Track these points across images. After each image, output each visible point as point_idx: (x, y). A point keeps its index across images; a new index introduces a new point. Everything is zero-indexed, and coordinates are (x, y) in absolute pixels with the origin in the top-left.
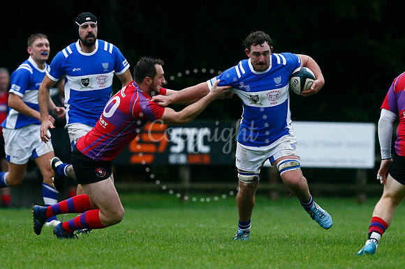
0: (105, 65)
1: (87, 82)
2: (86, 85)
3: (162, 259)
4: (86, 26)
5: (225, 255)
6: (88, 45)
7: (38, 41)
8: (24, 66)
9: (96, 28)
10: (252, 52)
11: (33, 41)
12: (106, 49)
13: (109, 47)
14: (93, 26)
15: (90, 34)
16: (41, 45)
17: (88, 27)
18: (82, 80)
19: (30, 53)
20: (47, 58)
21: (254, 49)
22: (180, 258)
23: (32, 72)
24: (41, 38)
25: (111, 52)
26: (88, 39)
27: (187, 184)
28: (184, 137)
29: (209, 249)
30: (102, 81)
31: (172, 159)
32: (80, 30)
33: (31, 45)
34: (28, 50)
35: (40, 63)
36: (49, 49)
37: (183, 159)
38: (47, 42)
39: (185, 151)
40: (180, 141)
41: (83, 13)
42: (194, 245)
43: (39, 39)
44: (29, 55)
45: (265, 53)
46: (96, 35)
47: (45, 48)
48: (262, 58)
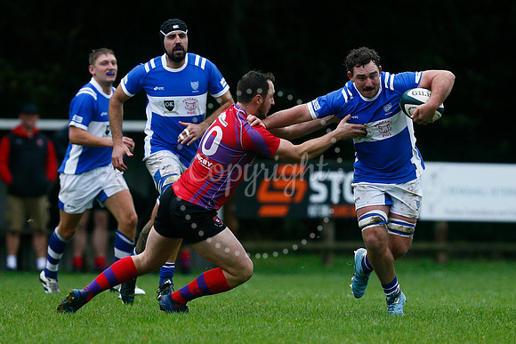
0: (195, 85)
1: (171, 104)
2: (170, 109)
3: (299, 339)
4: (173, 37)
5: (379, 333)
6: (176, 60)
7: (103, 58)
8: (84, 91)
9: (186, 39)
10: (355, 76)
11: (96, 58)
12: (197, 64)
13: (201, 62)
14: (182, 36)
15: (178, 46)
16: (106, 63)
17: (176, 36)
18: (165, 102)
19: (92, 73)
20: (114, 79)
21: (358, 71)
22: (322, 338)
23: (96, 98)
24: (105, 53)
25: (203, 67)
26: (175, 52)
27: (330, 243)
28: (328, 183)
29: (359, 326)
30: (191, 106)
31: (312, 211)
32: (166, 41)
33: (93, 63)
34: (90, 70)
35: (106, 85)
36: (116, 67)
37: (326, 211)
38: (114, 59)
39: (328, 202)
40: (322, 189)
41: (170, 20)
42: (340, 320)
43: (104, 55)
44: (91, 76)
45: (372, 75)
46: (186, 47)
47: (111, 66)
48: (369, 82)
